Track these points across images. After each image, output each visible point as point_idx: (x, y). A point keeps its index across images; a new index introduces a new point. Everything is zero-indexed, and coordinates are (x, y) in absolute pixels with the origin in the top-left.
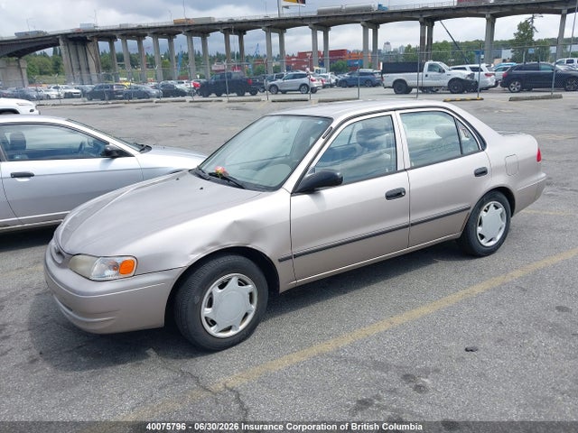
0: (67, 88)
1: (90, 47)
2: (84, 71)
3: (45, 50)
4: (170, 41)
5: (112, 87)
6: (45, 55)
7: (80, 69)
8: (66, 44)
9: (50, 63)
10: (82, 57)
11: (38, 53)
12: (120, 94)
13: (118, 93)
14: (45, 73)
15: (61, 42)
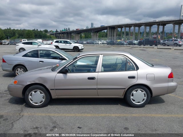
0: (103, 41)
1: (116, 30)
2: (112, 36)
3: (105, 31)
4: (139, 28)
5: (114, 41)
6: (104, 32)
7: (111, 36)
8: (109, 29)
9: (105, 34)
10: (113, 33)
11: (103, 31)
12: (116, 43)
13: (115, 43)
14: (103, 37)
15: (108, 28)
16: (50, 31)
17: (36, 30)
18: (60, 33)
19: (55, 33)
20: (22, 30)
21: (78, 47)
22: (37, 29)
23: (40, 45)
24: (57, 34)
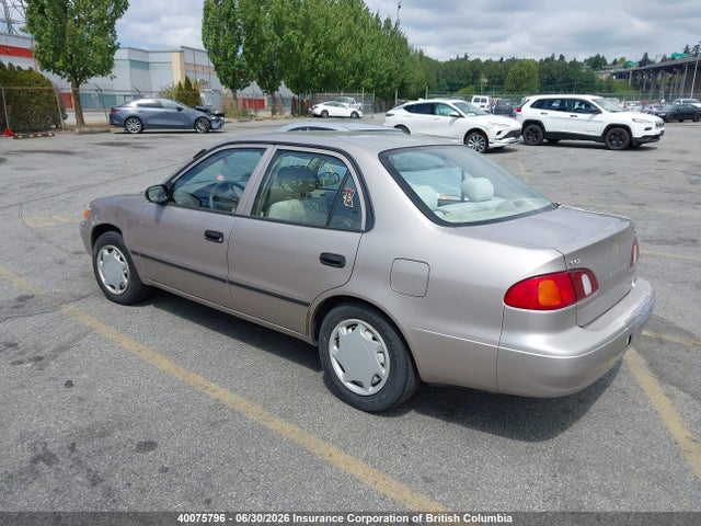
16: (615, 62)
17: (557, 58)
18: (657, 70)
19: (634, 68)
20: (504, 60)
21: (627, 128)
22: (562, 57)
23: (461, 116)
24: (641, 71)
